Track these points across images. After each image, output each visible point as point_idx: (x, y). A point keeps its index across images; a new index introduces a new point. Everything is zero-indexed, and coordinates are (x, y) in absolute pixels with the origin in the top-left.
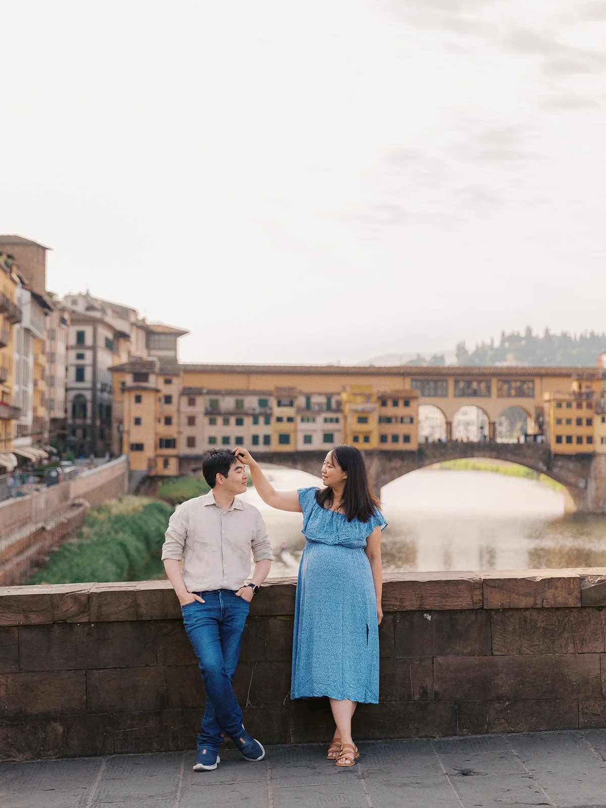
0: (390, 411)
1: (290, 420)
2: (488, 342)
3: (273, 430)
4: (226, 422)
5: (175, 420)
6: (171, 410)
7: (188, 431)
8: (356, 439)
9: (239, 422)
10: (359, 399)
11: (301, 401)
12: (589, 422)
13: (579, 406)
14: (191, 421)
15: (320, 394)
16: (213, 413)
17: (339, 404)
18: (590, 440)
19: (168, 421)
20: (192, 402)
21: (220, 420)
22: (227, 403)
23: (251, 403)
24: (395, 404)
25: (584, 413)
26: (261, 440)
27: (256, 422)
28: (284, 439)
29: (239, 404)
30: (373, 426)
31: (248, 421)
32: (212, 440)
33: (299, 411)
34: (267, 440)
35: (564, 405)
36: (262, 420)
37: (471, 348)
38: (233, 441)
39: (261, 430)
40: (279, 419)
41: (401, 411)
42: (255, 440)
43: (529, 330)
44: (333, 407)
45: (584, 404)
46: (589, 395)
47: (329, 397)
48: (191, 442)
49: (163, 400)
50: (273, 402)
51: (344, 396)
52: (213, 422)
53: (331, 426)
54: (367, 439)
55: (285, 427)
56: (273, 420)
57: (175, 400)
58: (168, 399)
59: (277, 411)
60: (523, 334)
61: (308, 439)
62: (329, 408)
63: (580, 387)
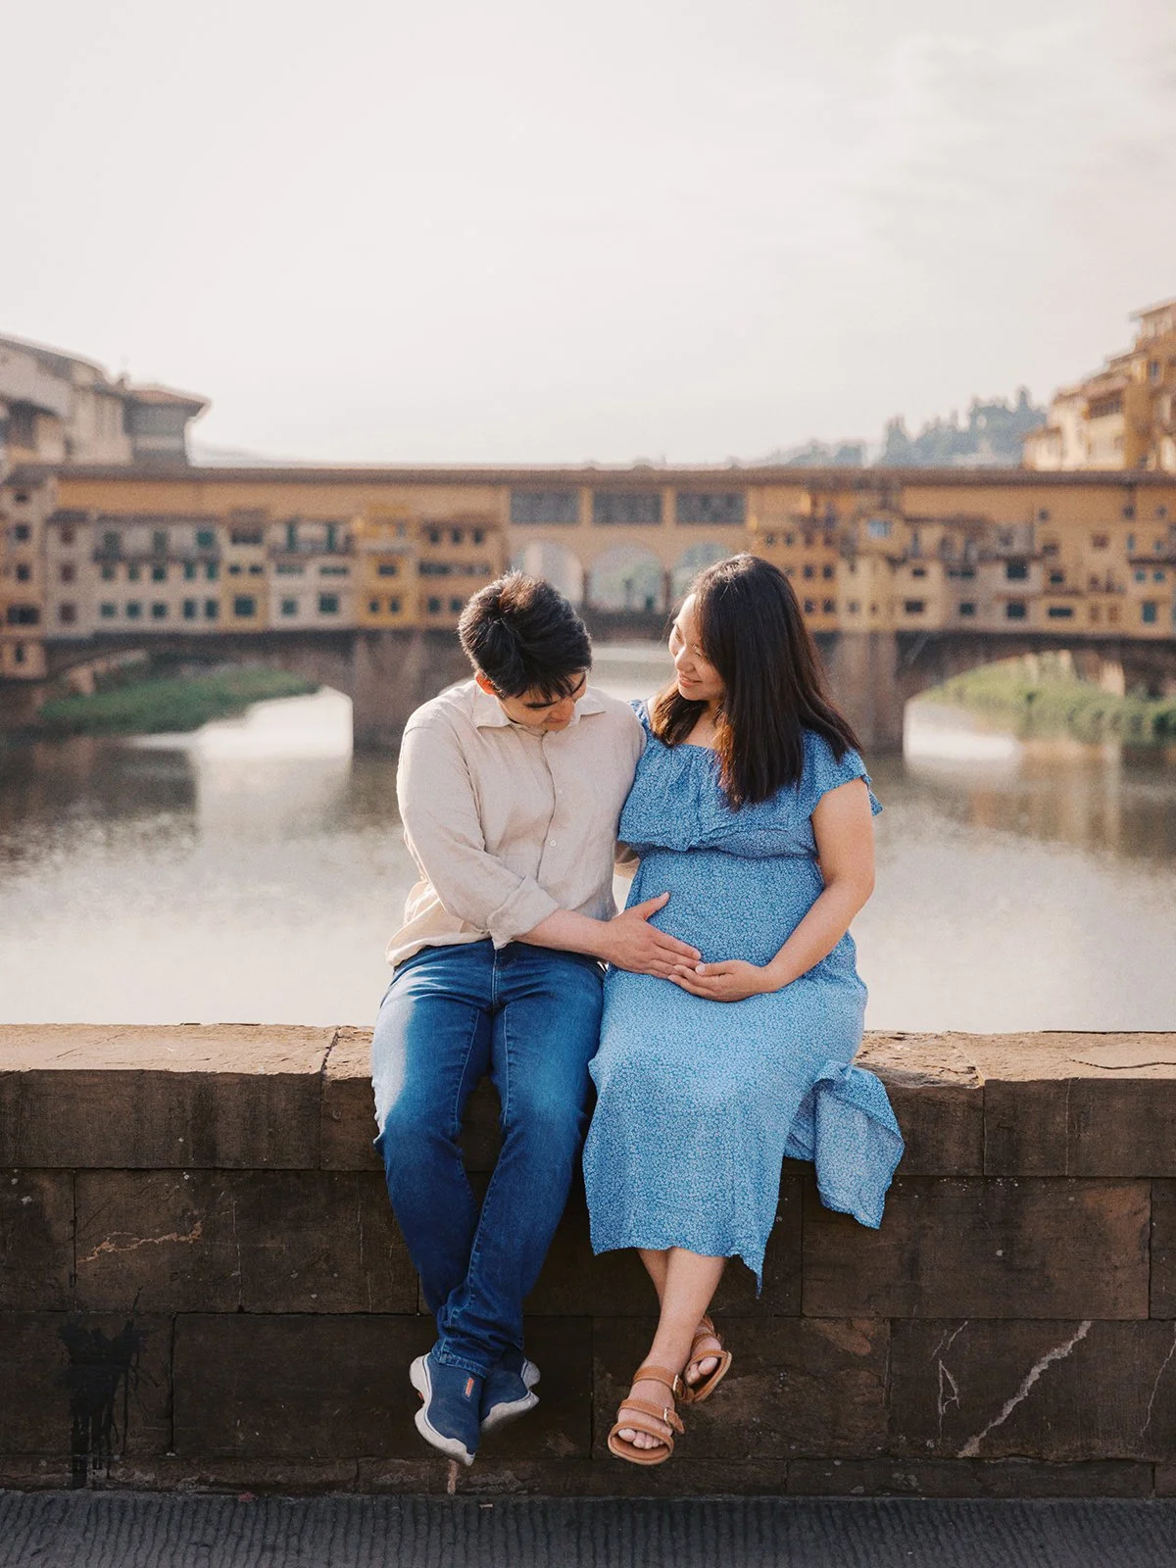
0: (445, 552)
1: (256, 570)
2: (945, 416)
3: (221, 589)
4: (133, 575)
5: (36, 572)
6: (28, 551)
7: (61, 593)
8: (374, 607)
9: (159, 575)
10: (385, 530)
11: (277, 535)
12: (828, 573)
13: (809, 541)
14: (68, 573)
15: (314, 520)
16: (108, 557)
17: (349, 539)
18: (829, 607)
19: (23, 573)
20: (67, 538)
21: (121, 572)
22: (137, 540)
23: (183, 538)
24: (457, 538)
25: (819, 555)
26: (200, 609)
27: (189, 574)
28: (244, 607)
29: (160, 541)
30: (408, 582)
31: (175, 573)
32: (107, 610)
33: (273, 552)
34: (212, 609)
35: (781, 540)
36: (201, 571)
37: (914, 429)
38: (146, 610)
39: (201, 589)
40: (235, 570)
41: (467, 552)
42: (189, 609)
43: (1024, 395)
44: (337, 545)
45: (819, 539)
46: (830, 520)
47: (331, 526)
48: (67, 613)
49: (13, 533)
50: (222, 537)
51: (358, 525)
52: (108, 575)
53: (332, 583)
54: (395, 607)
55: (245, 584)
56: (223, 571)
57: (36, 533)
58: (23, 532)
59: (233, 554)
60: (1013, 403)
61: (289, 607)
62: (331, 547)
63: (814, 504)
